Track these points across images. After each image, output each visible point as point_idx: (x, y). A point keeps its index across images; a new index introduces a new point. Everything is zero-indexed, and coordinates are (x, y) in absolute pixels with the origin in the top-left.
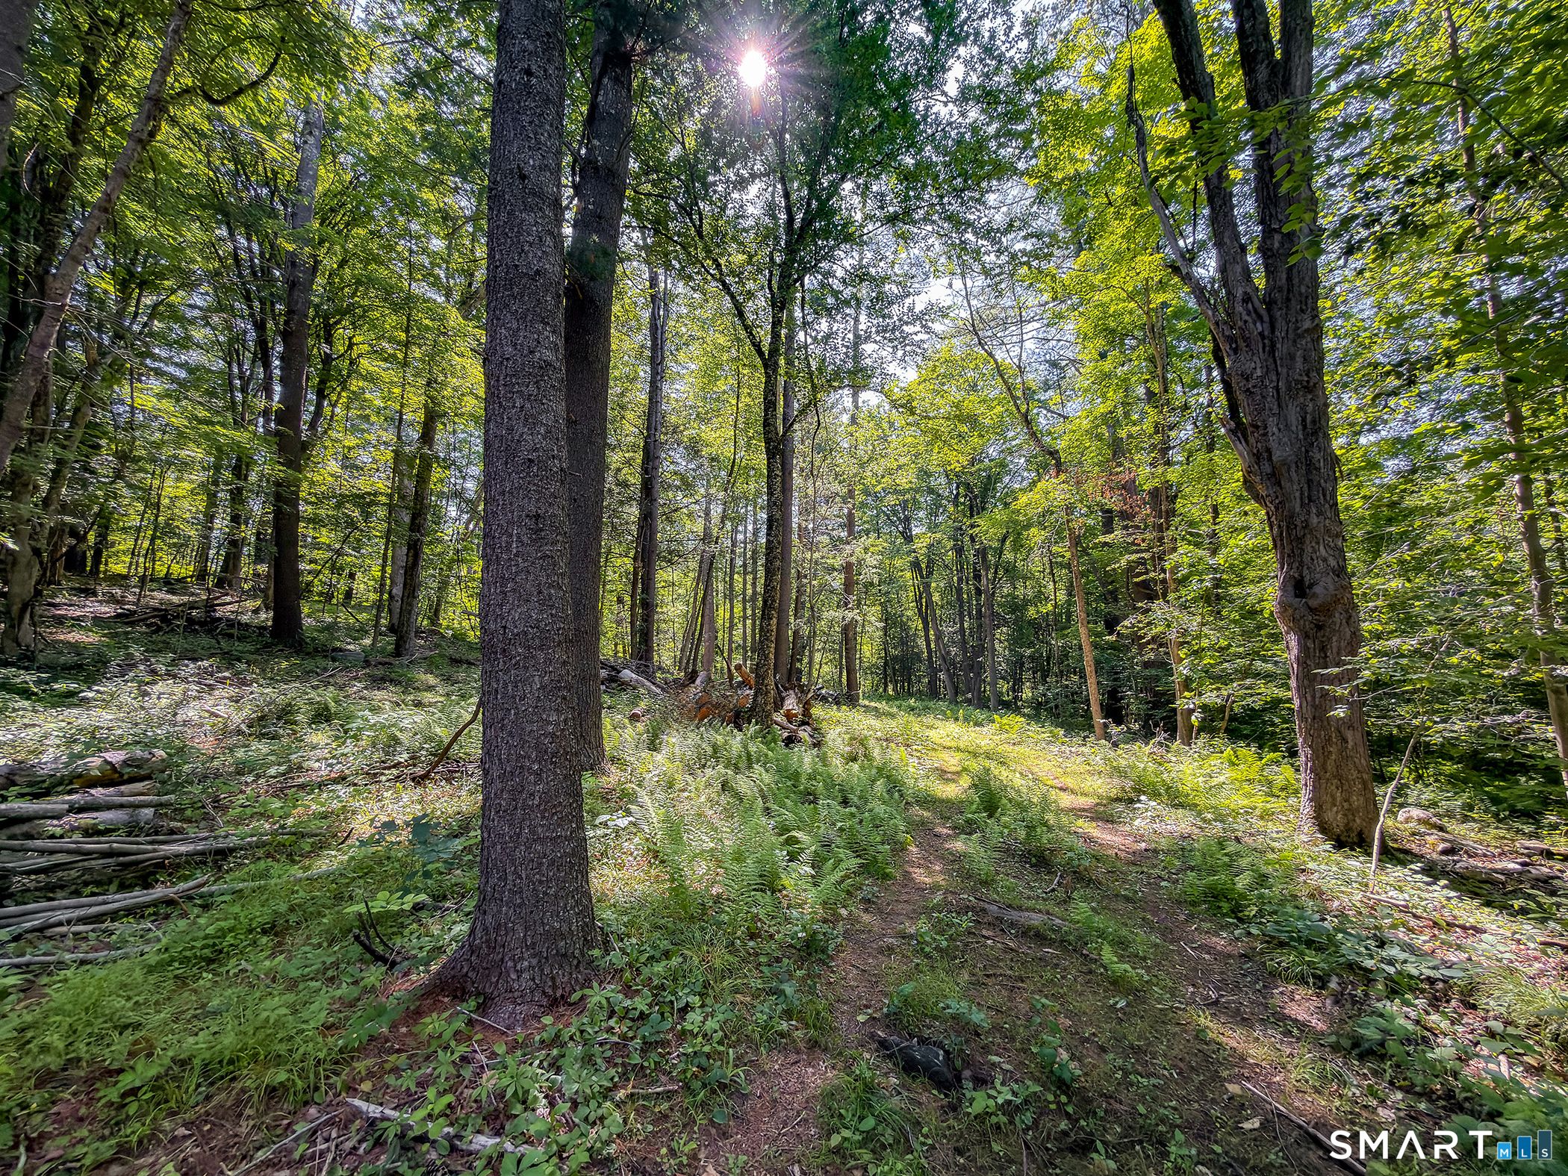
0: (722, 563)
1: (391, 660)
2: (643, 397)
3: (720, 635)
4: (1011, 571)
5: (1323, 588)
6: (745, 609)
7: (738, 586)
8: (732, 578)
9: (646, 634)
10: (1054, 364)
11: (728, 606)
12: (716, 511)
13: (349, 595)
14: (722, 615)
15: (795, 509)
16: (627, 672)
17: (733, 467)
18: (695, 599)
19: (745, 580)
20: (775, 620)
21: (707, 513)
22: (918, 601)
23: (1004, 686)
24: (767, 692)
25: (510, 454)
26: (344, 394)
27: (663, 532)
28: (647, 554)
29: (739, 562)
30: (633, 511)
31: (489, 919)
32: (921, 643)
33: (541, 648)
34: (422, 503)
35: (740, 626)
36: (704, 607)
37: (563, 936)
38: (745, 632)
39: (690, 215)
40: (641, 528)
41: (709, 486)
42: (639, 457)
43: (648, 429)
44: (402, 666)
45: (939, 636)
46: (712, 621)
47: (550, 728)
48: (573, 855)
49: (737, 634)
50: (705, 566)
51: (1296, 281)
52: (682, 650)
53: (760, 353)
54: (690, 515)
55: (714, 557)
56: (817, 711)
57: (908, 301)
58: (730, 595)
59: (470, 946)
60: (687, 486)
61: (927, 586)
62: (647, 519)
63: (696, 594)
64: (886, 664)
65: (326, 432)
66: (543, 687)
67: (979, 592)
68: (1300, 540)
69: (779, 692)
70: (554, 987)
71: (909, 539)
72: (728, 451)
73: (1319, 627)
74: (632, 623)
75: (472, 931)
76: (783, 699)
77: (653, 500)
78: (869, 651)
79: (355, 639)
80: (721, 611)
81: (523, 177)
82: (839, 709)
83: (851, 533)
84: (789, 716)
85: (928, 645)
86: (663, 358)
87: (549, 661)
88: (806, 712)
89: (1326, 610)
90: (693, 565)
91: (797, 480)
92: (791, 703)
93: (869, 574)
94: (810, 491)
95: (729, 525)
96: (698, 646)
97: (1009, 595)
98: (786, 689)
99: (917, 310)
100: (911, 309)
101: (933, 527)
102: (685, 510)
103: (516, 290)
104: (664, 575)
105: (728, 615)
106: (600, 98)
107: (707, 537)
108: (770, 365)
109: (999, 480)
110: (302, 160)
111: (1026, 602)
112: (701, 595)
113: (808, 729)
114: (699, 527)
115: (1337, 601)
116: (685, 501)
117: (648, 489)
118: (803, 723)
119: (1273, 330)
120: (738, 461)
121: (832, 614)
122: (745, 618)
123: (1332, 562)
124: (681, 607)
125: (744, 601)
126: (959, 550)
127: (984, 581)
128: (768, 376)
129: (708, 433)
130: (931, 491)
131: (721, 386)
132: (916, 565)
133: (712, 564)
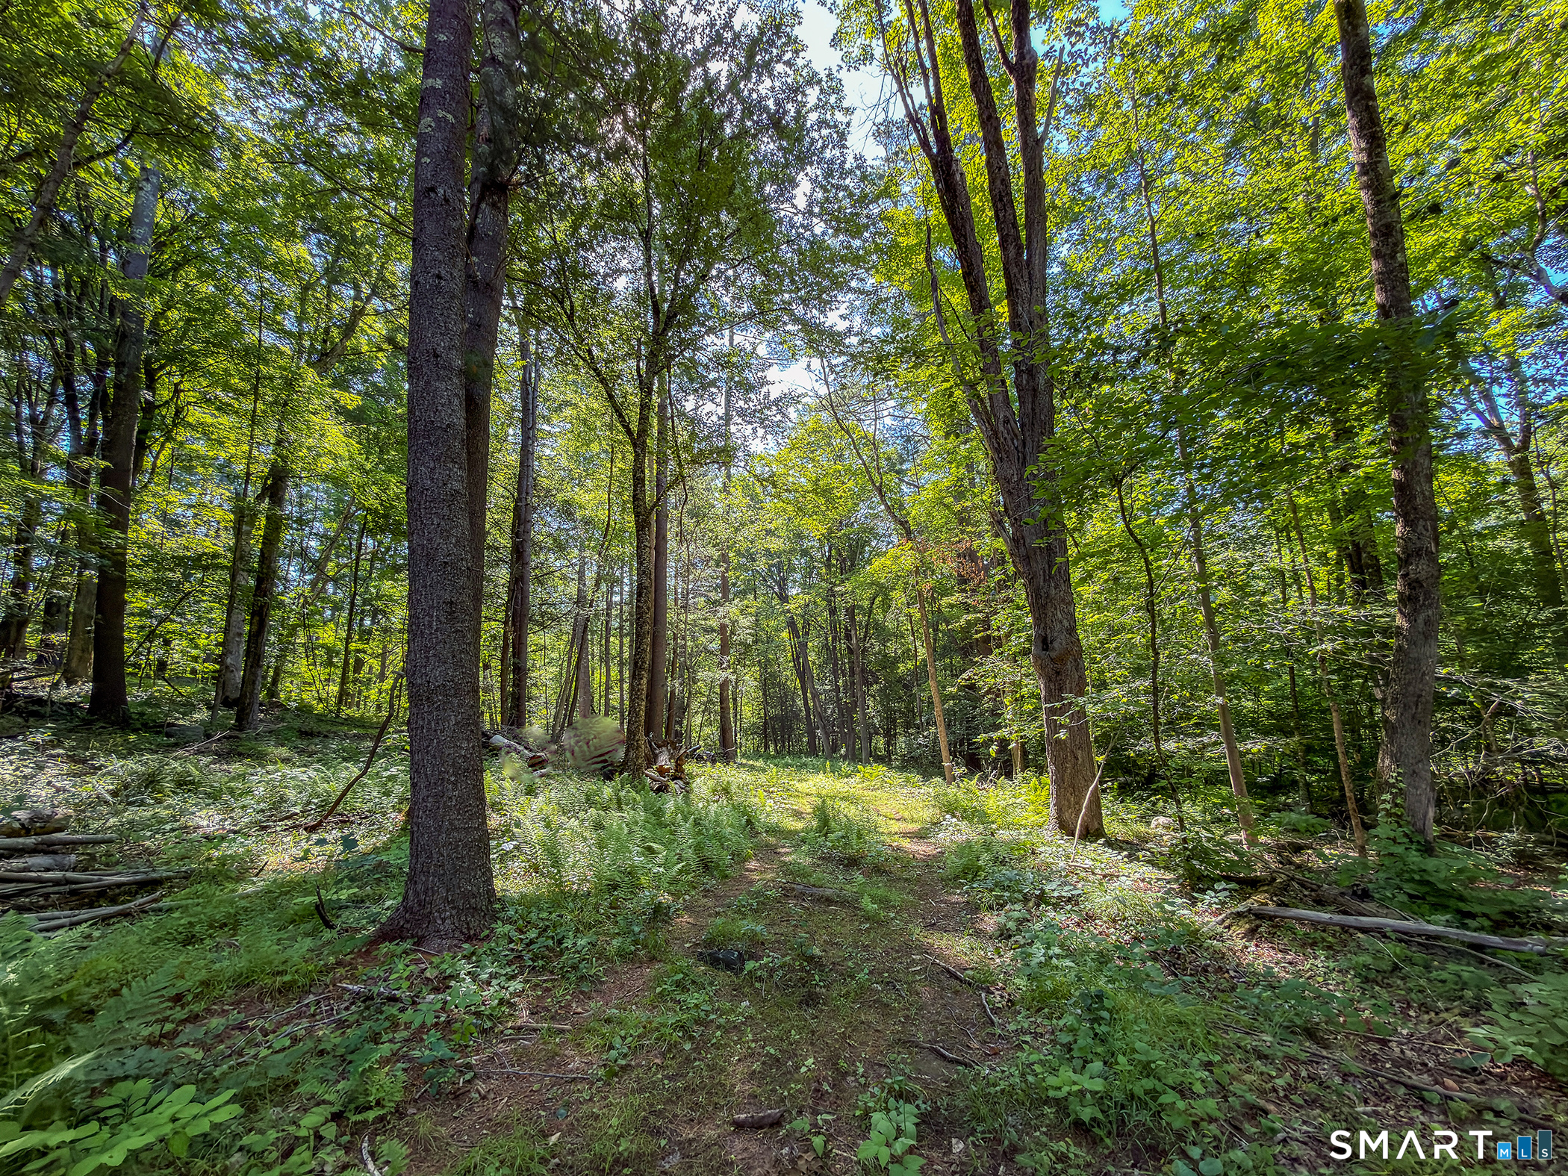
0: (598, 626)
1: (237, 733)
2: (513, 459)
3: (596, 698)
4: (880, 631)
5: (1059, 644)
6: (621, 672)
7: (614, 650)
8: (607, 641)
9: (518, 699)
10: (908, 440)
11: (604, 670)
12: (590, 575)
13: (162, 665)
14: (598, 677)
15: (670, 572)
16: (498, 737)
17: (607, 530)
18: (569, 663)
19: (621, 642)
20: (645, 681)
21: (581, 574)
22: (795, 660)
23: (880, 742)
24: (639, 747)
25: (430, 558)
26: (168, 445)
27: (536, 594)
28: (518, 617)
29: (615, 624)
30: (502, 575)
31: (419, 887)
32: (800, 703)
33: (455, 695)
34: (269, 567)
35: (616, 689)
36: (578, 673)
37: (475, 897)
38: (622, 695)
39: (562, 303)
40: (511, 591)
41: (582, 549)
42: (509, 518)
43: (519, 493)
44: (249, 740)
45: (815, 696)
46: (588, 684)
47: (463, 752)
48: (480, 841)
49: (614, 698)
50: (580, 629)
51: (1037, 411)
52: (556, 717)
53: (629, 432)
54: (564, 577)
55: (588, 620)
56: (690, 767)
57: (764, 390)
58: (606, 658)
59: (405, 907)
60: (561, 548)
61: (804, 646)
62: (518, 585)
63: (570, 658)
64: (766, 723)
65: (145, 486)
66: (457, 723)
67: (851, 651)
68: (1044, 606)
69: (652, 750)
70: (469, 929)
71: (784, 598)
72: (603, 514)
73: (1058, 673)
74: (503, 688)
75: (405, 898)
76: (656, 756)
77: (525, 564)
78: (749, 712)
79: (184, 714)
80: (597, 675)
81: (436, 356)
82: (713, 766)
83: (725, 596)
84: (662, 771)
85: (806, 703)
86: (534, 423)
87: (460, 705)
88: (679, 767)
89: (1061, 660)
90: (567, 627)
91: (672, 544)
92: (664, 760)
93: (744, 635)
94: (684, 555)
95: (604, 587)
96: (572, 711)
97: (879, 653)
98: (659, 747)
99: (772, 398)
100: (767, 396)
101: (806, 587)
102: (558, 574)
103: (432, 439)
104: (535, 638)
105: (604, 679)
106: (478, 221)
107: (580, 600)
108: (638, 443)
109: (867, 542)
110: (135, 206)
111: (896, 661)
112: (575, 658)
113: (680, 782)
114: (573, 589)
115: (1069, 652)
116: (557, 563)
117: (519, 553)
118: (675, 778)
119: (1024, 446)
120: (612, 523)
121: (709, 675)
122: (622, 680)
123: (1066, 624)
124: (553, 670)
125: (621, 664)
126: (833, 612)
127: (854, 641)
128: (637, 455)
129: (581, 496)
130: (805, 553)
131: (595, 448)
132: (791, 625)
133: (586, 627)
